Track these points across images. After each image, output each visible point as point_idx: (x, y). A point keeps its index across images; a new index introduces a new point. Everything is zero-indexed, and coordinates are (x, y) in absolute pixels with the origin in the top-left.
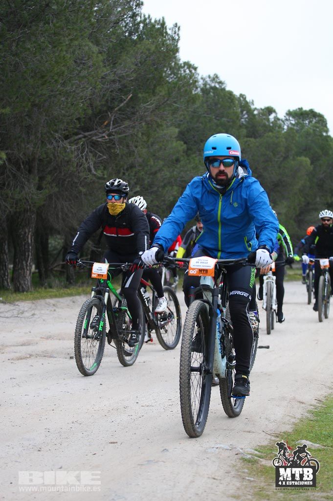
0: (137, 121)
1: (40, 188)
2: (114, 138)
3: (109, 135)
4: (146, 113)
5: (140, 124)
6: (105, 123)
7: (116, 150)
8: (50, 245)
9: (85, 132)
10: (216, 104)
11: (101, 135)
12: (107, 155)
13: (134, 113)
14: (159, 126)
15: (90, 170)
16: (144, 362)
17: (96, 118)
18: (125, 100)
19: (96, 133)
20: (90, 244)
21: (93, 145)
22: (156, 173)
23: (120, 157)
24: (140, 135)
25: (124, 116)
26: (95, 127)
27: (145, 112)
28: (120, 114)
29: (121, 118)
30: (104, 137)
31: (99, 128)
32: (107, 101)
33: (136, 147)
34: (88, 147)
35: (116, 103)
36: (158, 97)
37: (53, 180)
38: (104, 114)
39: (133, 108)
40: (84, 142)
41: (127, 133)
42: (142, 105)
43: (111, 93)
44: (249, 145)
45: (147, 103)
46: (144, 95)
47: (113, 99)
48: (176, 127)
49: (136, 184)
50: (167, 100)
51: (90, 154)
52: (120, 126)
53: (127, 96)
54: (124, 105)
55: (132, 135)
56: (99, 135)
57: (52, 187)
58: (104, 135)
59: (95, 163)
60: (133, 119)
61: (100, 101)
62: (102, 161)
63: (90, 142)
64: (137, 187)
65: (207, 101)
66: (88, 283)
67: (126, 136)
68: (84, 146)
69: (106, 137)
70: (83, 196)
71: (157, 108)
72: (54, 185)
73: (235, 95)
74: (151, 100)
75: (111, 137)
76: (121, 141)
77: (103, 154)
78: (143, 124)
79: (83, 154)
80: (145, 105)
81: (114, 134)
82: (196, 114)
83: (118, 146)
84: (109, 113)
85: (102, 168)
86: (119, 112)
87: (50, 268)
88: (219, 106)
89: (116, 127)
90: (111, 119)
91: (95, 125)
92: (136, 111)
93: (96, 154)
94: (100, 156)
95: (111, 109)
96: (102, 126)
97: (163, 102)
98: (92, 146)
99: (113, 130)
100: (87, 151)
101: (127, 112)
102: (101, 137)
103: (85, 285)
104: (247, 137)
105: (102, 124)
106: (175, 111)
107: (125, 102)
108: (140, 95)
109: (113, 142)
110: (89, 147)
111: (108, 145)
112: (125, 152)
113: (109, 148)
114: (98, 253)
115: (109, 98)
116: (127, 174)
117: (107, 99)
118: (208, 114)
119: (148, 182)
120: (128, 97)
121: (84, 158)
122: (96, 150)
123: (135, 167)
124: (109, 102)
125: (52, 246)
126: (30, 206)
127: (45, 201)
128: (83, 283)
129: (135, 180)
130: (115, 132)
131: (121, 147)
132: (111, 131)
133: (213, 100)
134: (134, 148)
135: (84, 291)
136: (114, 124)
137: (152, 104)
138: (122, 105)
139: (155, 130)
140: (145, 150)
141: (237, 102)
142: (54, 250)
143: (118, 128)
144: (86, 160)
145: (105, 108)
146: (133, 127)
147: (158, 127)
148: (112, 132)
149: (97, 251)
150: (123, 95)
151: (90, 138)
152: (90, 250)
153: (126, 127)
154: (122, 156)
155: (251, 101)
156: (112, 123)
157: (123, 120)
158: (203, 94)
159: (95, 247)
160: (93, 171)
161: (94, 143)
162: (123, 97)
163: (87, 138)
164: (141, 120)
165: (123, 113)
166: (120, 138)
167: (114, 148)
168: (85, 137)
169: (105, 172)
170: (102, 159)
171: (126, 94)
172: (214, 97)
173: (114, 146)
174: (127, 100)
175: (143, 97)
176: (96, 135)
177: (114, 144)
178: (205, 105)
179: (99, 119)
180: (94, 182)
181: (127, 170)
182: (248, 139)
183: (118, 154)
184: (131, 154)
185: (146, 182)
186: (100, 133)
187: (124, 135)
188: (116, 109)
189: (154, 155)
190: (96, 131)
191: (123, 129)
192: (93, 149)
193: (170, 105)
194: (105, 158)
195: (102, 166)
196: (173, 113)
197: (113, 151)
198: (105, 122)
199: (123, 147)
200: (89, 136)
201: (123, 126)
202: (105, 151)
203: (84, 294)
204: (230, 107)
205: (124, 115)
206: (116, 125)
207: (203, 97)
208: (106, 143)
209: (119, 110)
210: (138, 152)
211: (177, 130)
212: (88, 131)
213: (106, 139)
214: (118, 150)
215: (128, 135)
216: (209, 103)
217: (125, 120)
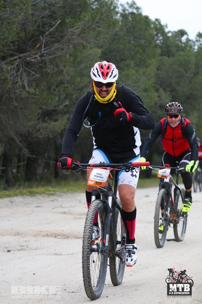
0: (65, 43)
2: (46, 59)
3: (41, 56)
4: (73, 37)
5: (68, 46)
6: (38, 46)
7: (47, 70)
9: (20, 53)
10: (134, 27)
11: (34, 56)
12: (39, 74)
13: (62, 37)
14: (84, 47)
15: (24, 87)
16: (72, 254)
17: (29, 41)
18: (54, 25)
19: (29, 54)
20: (25, 151)
21: (27, 65)
22: (82, 89)
23: (51, 75)
24: (68, 56)
25: (54, 40)
26: (29, 49)
27: (72, 35)
28: (50, 37)
29: (51, 41)
30: (37, 58)
31: (32, 51)
32: (38, 26)
33: (64, 66)
34: (22, 67)
35: (47, 28)
36: (83, 22)
38: (36, 38)
39: (61, 32)
40: (19, 62)
41: (56, 54)
42: (69, 30)
43: (41, 19)
44: (163, 63)
45: (74, 27)
46: (70, 20)
47: (44, 24)
48: (99, 48)
49: (65, 98)
50: (91, 25)
51: (24, 73)
52: (51, 48)
53: (56, 21)
54: (54, 29)
55: (61, 56)
56: (32, 56)
58: (36, 56)
59: (29, 81)
60: (61, 42)
61: (32, 27)
62: (36, 79)
63: (25, 62)
64: (66, 101)
65: (126, 25)
66: (24, 186)
67: (55, 57)
68: (19, 66)
69: (39, 58)
70: (19, 110)
71: (83, 31)
73: (150, 20)
74: (77, 25)
75: (43, 58)
76: (51, 62)
77: (36, 73)
78: (71, 46)
79: (19, 73)
80: (72, 30)
81: (45, 55)
82: (117, 37)
83: (49, 66)
84: (41, 37)
85: (35, 85)
86: (49, 36)
88: (136, 29)
89: (47, 49)
90: (43, 42)
91: (28, 47)
92: (64, 34)
93: (30, 73)
94: (33, 75)
95: (43, 33)
96: (35, 48)
97: (88, 26)
98: (27, 67)
99: (45, 52)
100: (22, 71)
101: (56, 36)
102: (34, 57)
103: (21, 188)
104: (162, 55)
105: (34, 47)
106: (99, 34)
107: (55, 27)
108: (67, 21)
109: (45, 62)
110: (24, 67)
111: (40, 65)
112: (55, 71)
113: (41, 67)
114: (32, 159)
115: (41, 24)
116: (57, 90)
117: (39, 25)
118: (127, 37)
119: (76, 97)
120: (57, 23)
121: (19, 77)
122: (30, 69)
123: (64, 84)
124: (41, 27)
128: (20, 186)
129: (64, 95)
130: (47, 54)
131: (52, 67)
132: (42, 52)
133: (132, 24)
134: (63, 68)
135: (21, 193)
136: (45, 47)
137: (78, 29)
138: (52, 29)
139: (81, 52)
140: (71, 69)
141: (152, 26)
143: (49, 50)
144: (21, 78)
145: (37, 33)
146: (62, 49)
147: (83, 49)
148: (44, 53)
149: (32, 157)
150: (53, 21)
151: (25, 59)
152: (26, 157)
153: (56, 49)
154: (52, 75)
155: (165, 25)
156: (43, 45)
157: (53, 43)
158: (123, 19)
159: (30, 154)
160: (27, 88)
161: (28, 63)
162: (52, 22)
163: (21, 59)
164: (68, 43)
165: (53, 36)
166: (50, 59)
167: (46, 67)
168: (20, 58)
169: (37, 90)
170: (35, 78)
171: (55, 19)
172: (133, 21)
173: (46, 65)
174: (56, 25)
175: (70, 22)
176: (30, 56)
177: (45, 64)
178: (125, 28)
179: (33, 42)
180: (28, 98)
181: (57, 86)
182: (163, 57)
183: (49, 73)
184: (61, 72)
185: (74, 97)
186: (33, 54)
187: (54, 56)
188: (47, 33)
189: (81, 73)
190: (29, 53)
191: (54, 51)
192: (27, 69)
193: (94, 30)
194: (38, 77)
195: (35, 83)
196: (97, 36)
197: (44, 70)
198: (37, 44)
199: (54, 66)
200: (24, 58)
201: (54, 48)
202: (37, 70)
203: (21, 195)
204: (146, 30)
205: (53, 38)
206: (47, 48)
207: (122, 22)
208: (38, 63)
209: (50, 34)
210: (66, 71)
211: (100, 51)
212: (23, 52)
213: (39, 60)
214: (49, 69)
215: (58, 57)
216: (128, 27)
217: (54, 43)
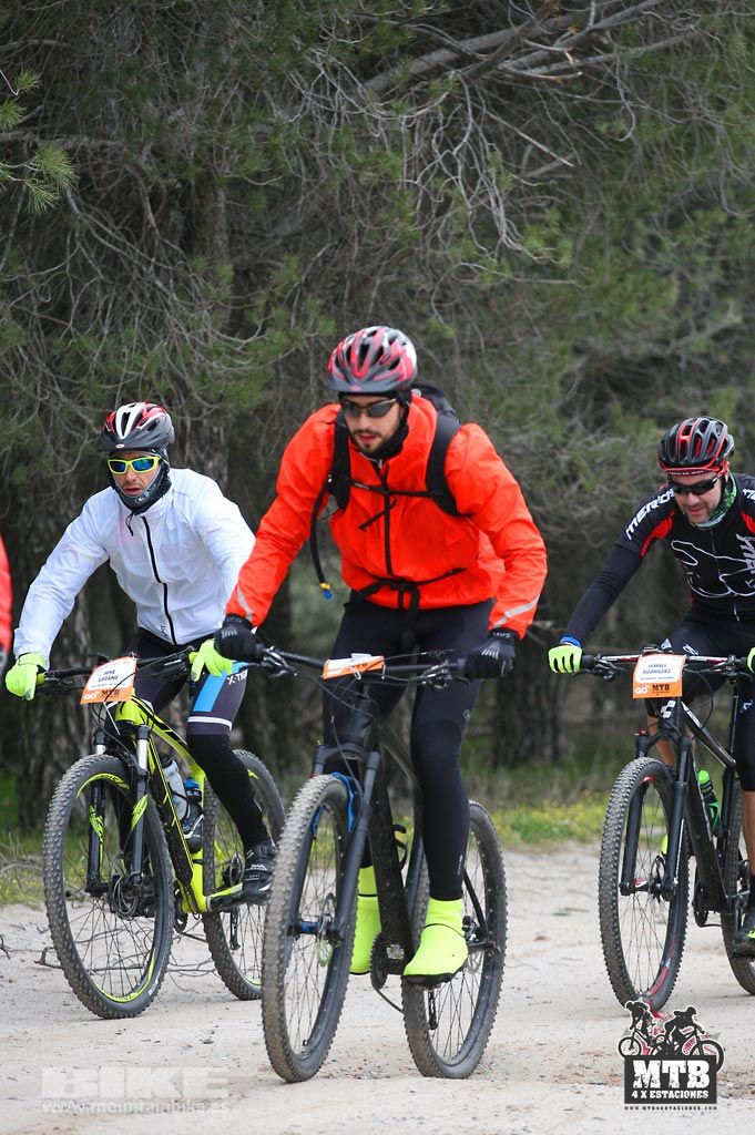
1: (238, 325)
2: (610, 63)
3: (584, 49)
7: (621, 125)
8: (297, 609)
11: (543, 50)
12: (575, 152)
19: (515, 38)
21: (505, 102)
26: (512, 7)
30: (560, 58)
31: (531, 16)
34: (476, 113)
37: (307, 284)
41: (673, 34)
49: (723, 290)
51: (487, 145)
55: (697, 43)
56: (531, 51)
57: (302, 318)
58: (557, 47)
59: (514, 193)
62: (552, 182)
63: (491, 83)
64: (726, 307)
67: (666, 51)
68: (458, 109)
69: (571, 60)
72: (313, 303)
75: (592, 60)
76: (643, 78)
79: (455, 151)
81: (606, 39)
83: (627, 104)
87: (299, 723)
93: (522, 145)
100: (474, 135)
109: (605, 84)
110: (484, 112)
111: (579, 98)
113: (585, 111)
121: (460, 168)
122: (519, 124)
123: (715, 204)
125: (307, 612)
126: (197, 412)
127: (268, 386)
130: (615, 32)
131: (646, 107)
132: (591, 24)
142: (317, 632)
143: (629, 11)
148: (601, 31)
151: (489, 67)
154: (649, 155)
160: (507, 236)
161: (509, 92)
163: (472, 67)
167: (611, 112)
168: (462, 61)
170: (553, 173)
177: (609, 92)
183: (629, 144)
186: (539, 39)
187: (662, 42)
192: (503, 124)
194: (563, 168)
195: (553, 204)
197: (603, 128)
200: (484, 58)
202: (564, 131)
208: (569, 88)
213: (571, 70)
214: (628, 121)
